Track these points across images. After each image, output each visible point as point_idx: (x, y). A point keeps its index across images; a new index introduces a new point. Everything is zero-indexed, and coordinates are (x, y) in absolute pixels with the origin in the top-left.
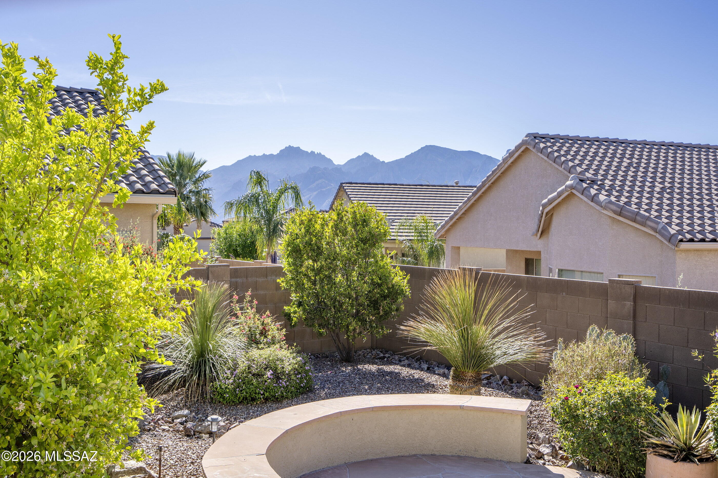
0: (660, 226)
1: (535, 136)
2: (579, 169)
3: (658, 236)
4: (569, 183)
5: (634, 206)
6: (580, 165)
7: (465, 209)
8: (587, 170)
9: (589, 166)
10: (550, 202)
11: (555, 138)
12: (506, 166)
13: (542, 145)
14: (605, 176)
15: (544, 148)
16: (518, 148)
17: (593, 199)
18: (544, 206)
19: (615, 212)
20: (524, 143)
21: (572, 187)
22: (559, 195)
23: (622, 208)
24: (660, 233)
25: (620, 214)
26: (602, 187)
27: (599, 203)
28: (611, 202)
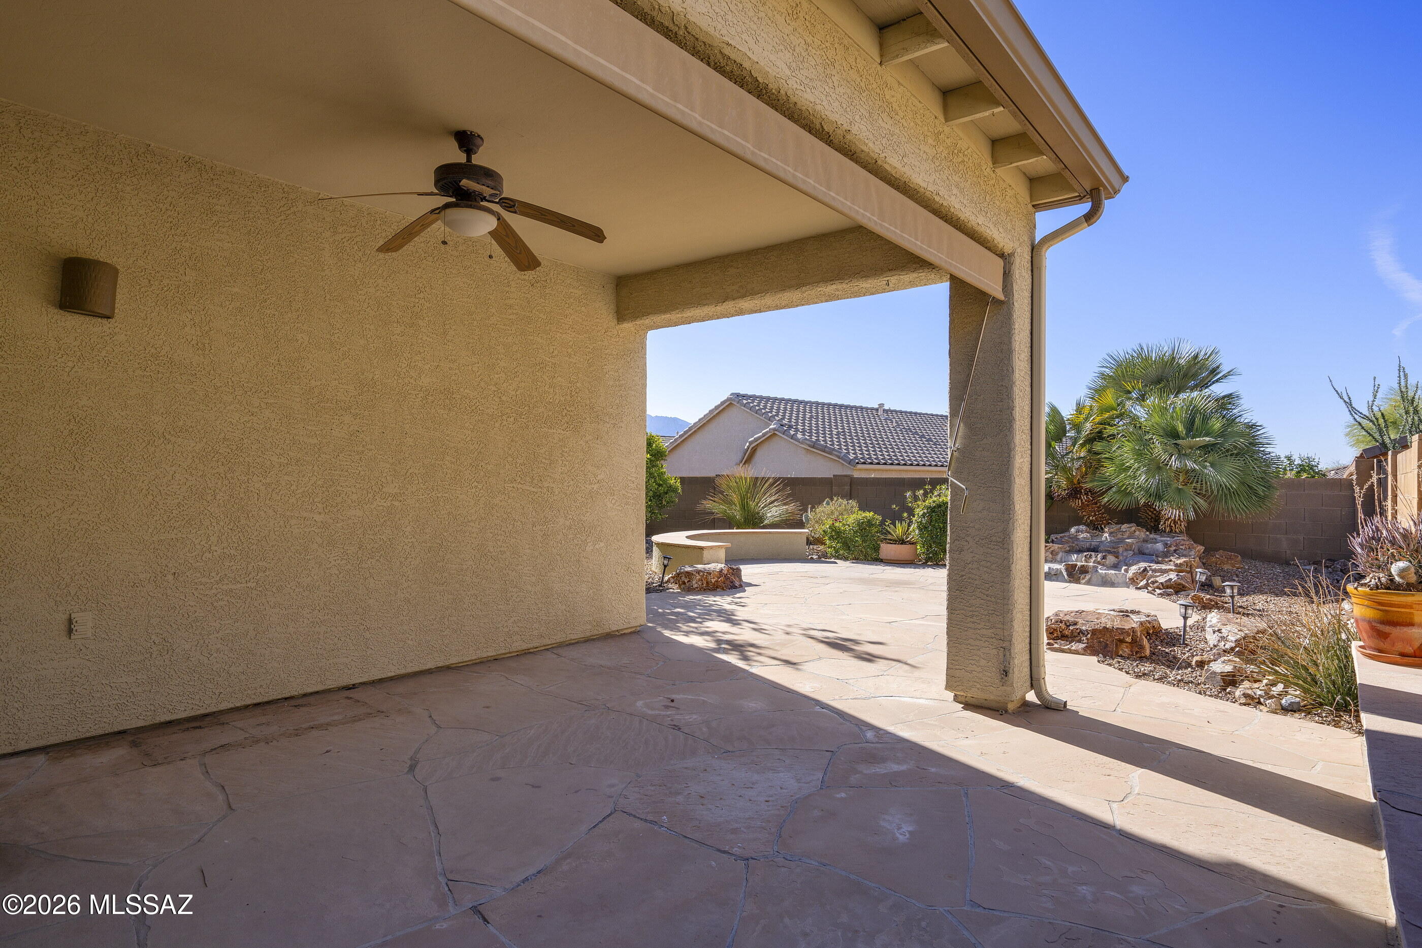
0: (842, 455)
1: (738, 395)
2: (777, 418)
3: (840, 460)
4: (772, 427)
5: (822, 443)
6: (777, 415)
7: (672, 447)
8: (783, 418)
9: (784, 416)
10: (756, 440)
11: (754, 397)
12: (712, 415)
13: (745, 402)
14: (797, 423)
15: (746, 403)
16: (723, 403)
17: (792, 437)
18: (751, 443)
19: (809, 446)
20: (728, 399)
21: (774, 429)
22: (764, 435)
23: (815, 443)
24: (842, 459)
25: (813, 447)
26: (797, 430)
27: (797, 440)
28: (806, 439)
